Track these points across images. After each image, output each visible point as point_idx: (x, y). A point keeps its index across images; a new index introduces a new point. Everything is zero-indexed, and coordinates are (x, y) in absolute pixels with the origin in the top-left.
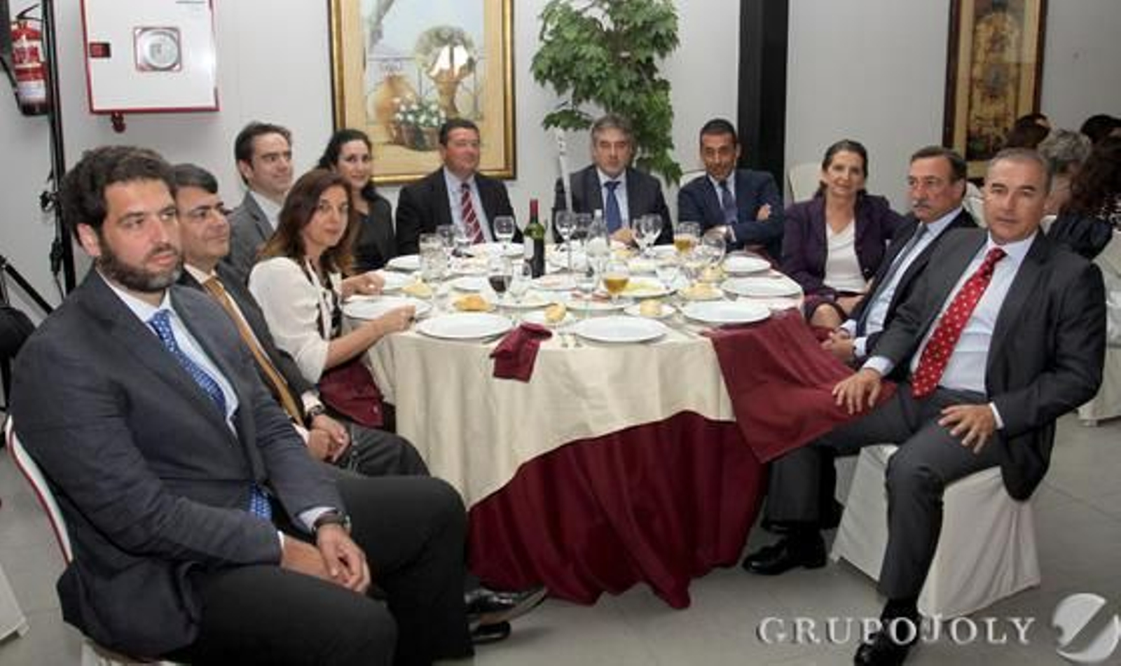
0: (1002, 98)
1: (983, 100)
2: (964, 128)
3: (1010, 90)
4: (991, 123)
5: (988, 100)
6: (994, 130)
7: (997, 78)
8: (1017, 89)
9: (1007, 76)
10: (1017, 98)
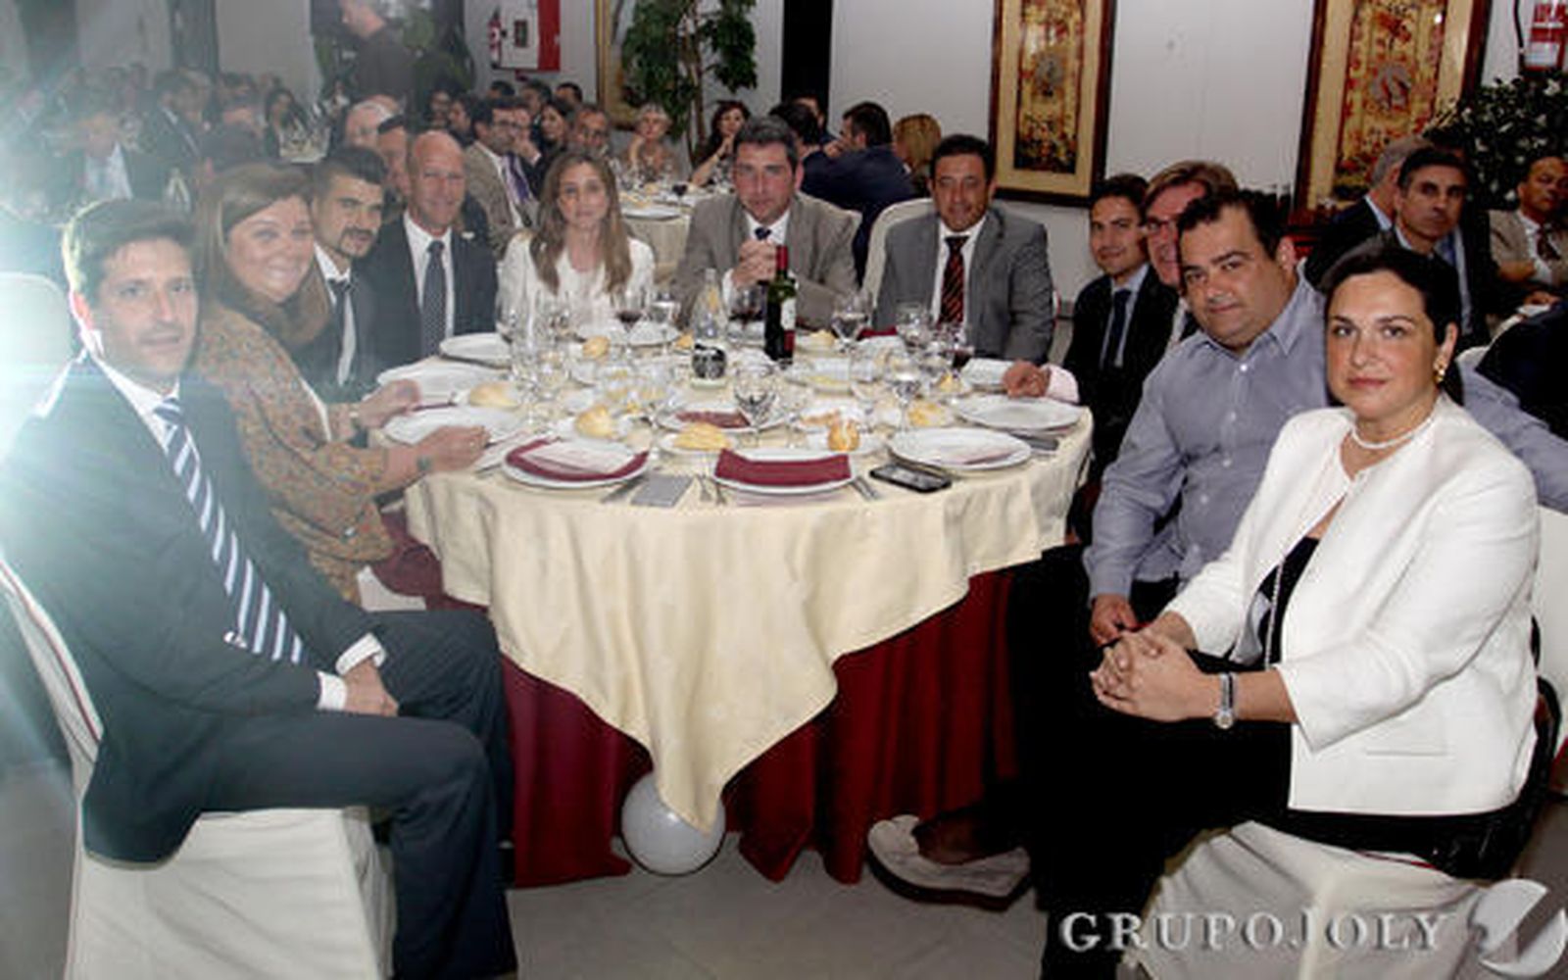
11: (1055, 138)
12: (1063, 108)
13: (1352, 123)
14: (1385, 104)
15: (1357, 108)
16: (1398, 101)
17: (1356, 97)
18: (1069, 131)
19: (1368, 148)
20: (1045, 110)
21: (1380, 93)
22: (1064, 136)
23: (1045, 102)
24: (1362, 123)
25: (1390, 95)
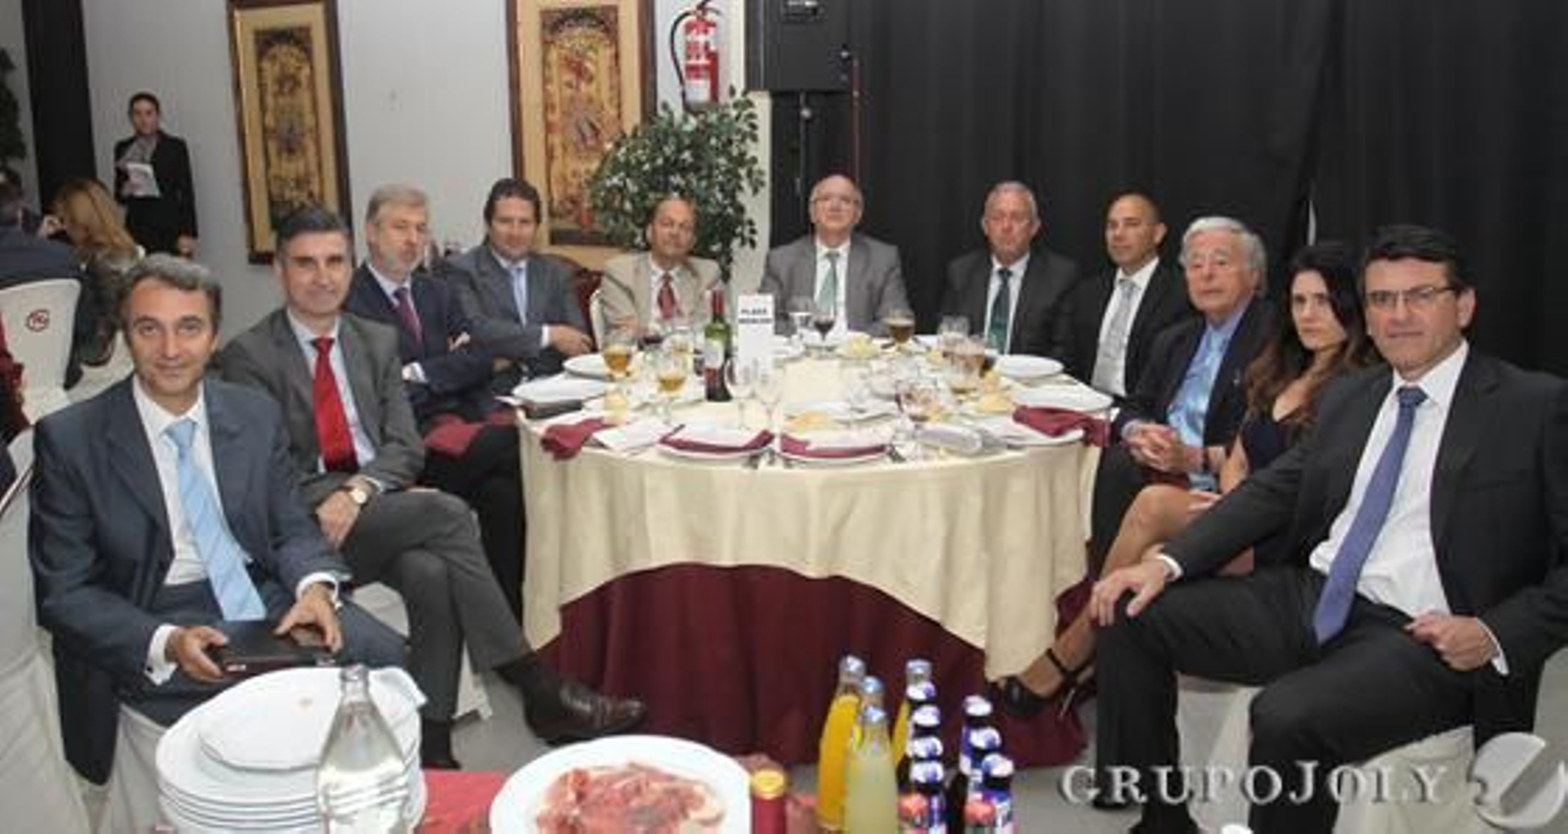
0: (299, 154)
1: (279, 153)
2: (263, 187)
3: (309, 142)
4: (292, 184)
5: (285, 155)
6: (295, 193)
7: (291, 130)
8: (317, 142)
9: (302, 124)
10: (318, 152)
11: (303, 197)
12: (307, 165)
13: (556, 166)
14: (582, 147)
15: (558, 152)
16: (591, 142)
17: (556, 140)
18: (316, 189)
19: (572, 191)
20: (290, 168)
21: (575, 136)
22: (311, 195)
23: (289, 160)
24: (565, 165)
25: (584, 138)
